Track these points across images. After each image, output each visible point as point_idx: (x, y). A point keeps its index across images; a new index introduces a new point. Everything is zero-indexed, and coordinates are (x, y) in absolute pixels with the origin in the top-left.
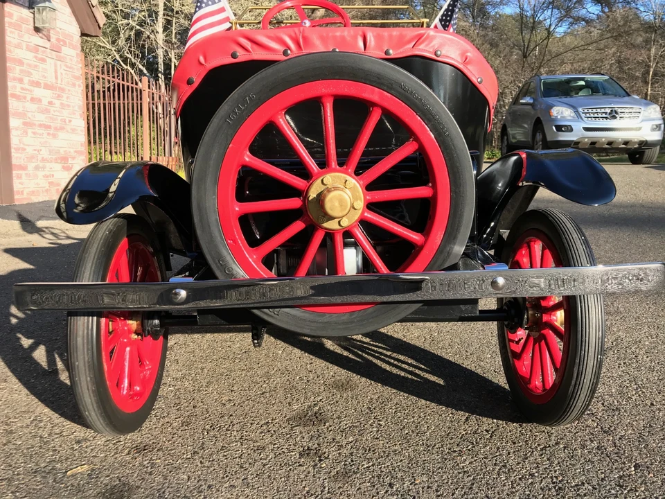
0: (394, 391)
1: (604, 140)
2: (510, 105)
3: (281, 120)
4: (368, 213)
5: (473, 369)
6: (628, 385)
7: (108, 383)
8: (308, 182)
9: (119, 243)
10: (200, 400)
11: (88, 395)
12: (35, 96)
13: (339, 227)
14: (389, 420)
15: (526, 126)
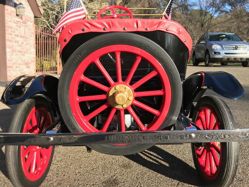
0: (148, 169)
1: (232, 58)
2: (196, 44)
3: (97, 62)
4: (135, 101)
5: (181, 159)
6: (246, 168)
7: (24, 170)
8: (109, 88)
9: (32, 109)
10: (67, 172)
11: (14, 176)
12: (16, 40)
13: (122, 108)
14: (145, 184)
15: (202, 52)
